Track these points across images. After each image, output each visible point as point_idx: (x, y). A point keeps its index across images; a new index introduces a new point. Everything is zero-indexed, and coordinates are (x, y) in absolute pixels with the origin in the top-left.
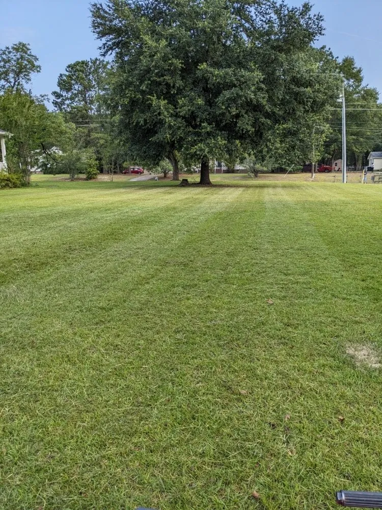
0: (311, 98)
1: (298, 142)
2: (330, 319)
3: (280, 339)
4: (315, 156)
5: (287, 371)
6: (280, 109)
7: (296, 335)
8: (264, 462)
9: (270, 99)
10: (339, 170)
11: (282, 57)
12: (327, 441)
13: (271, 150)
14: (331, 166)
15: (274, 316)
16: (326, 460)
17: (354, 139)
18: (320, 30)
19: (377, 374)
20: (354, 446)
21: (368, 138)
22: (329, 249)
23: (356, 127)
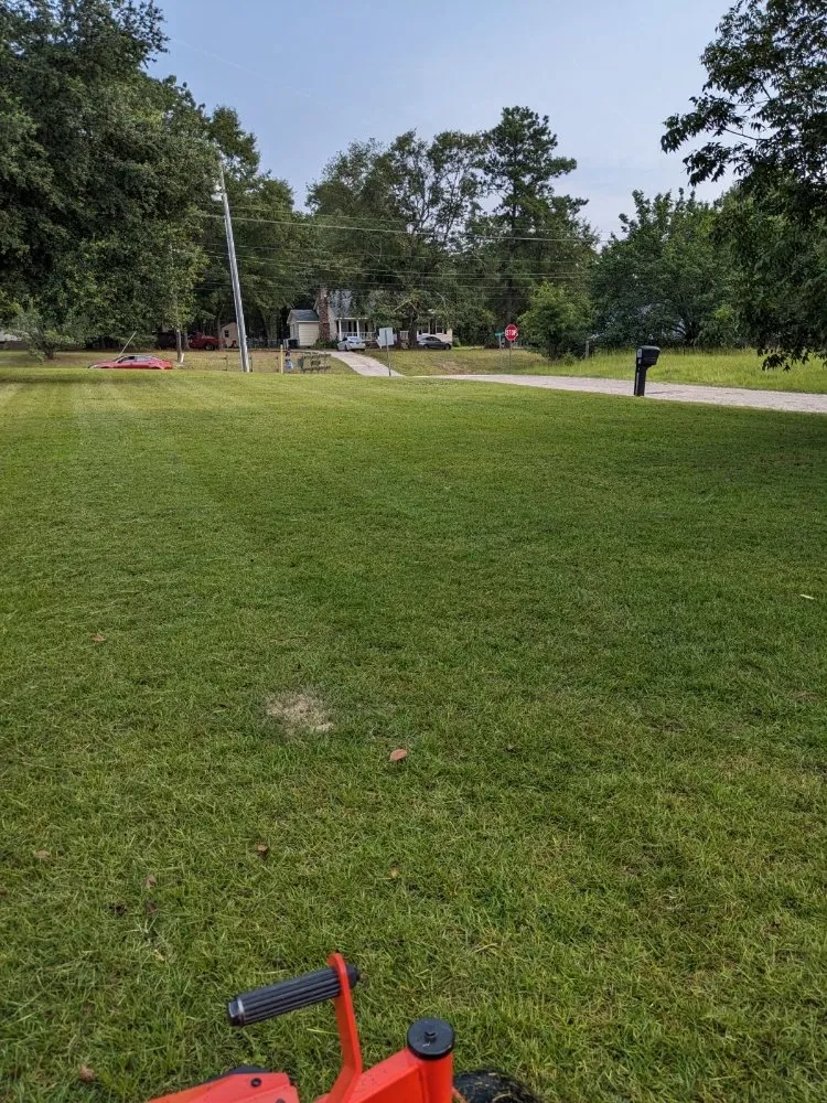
0: (154, 187)
1: (137, 283)
2: (231, 653)
3: (127, 716)
4: (179, 315)
5: (146, 781)
6: (88, 205)
7: (161, 699)
8: (100, 996)
9: (61, 179)
10: (234, 347)
11: (77, 85)
12: (237, 904)
13: (77, 296)
14: (217, 338)
15: (111, 667)
16: (237, 944)
17: (256, 283)
18: (158, 40)
19: (326, 744)
20: (291, 898)
21: (283, 282)
22: (222, 509)
23: (257, 258)
